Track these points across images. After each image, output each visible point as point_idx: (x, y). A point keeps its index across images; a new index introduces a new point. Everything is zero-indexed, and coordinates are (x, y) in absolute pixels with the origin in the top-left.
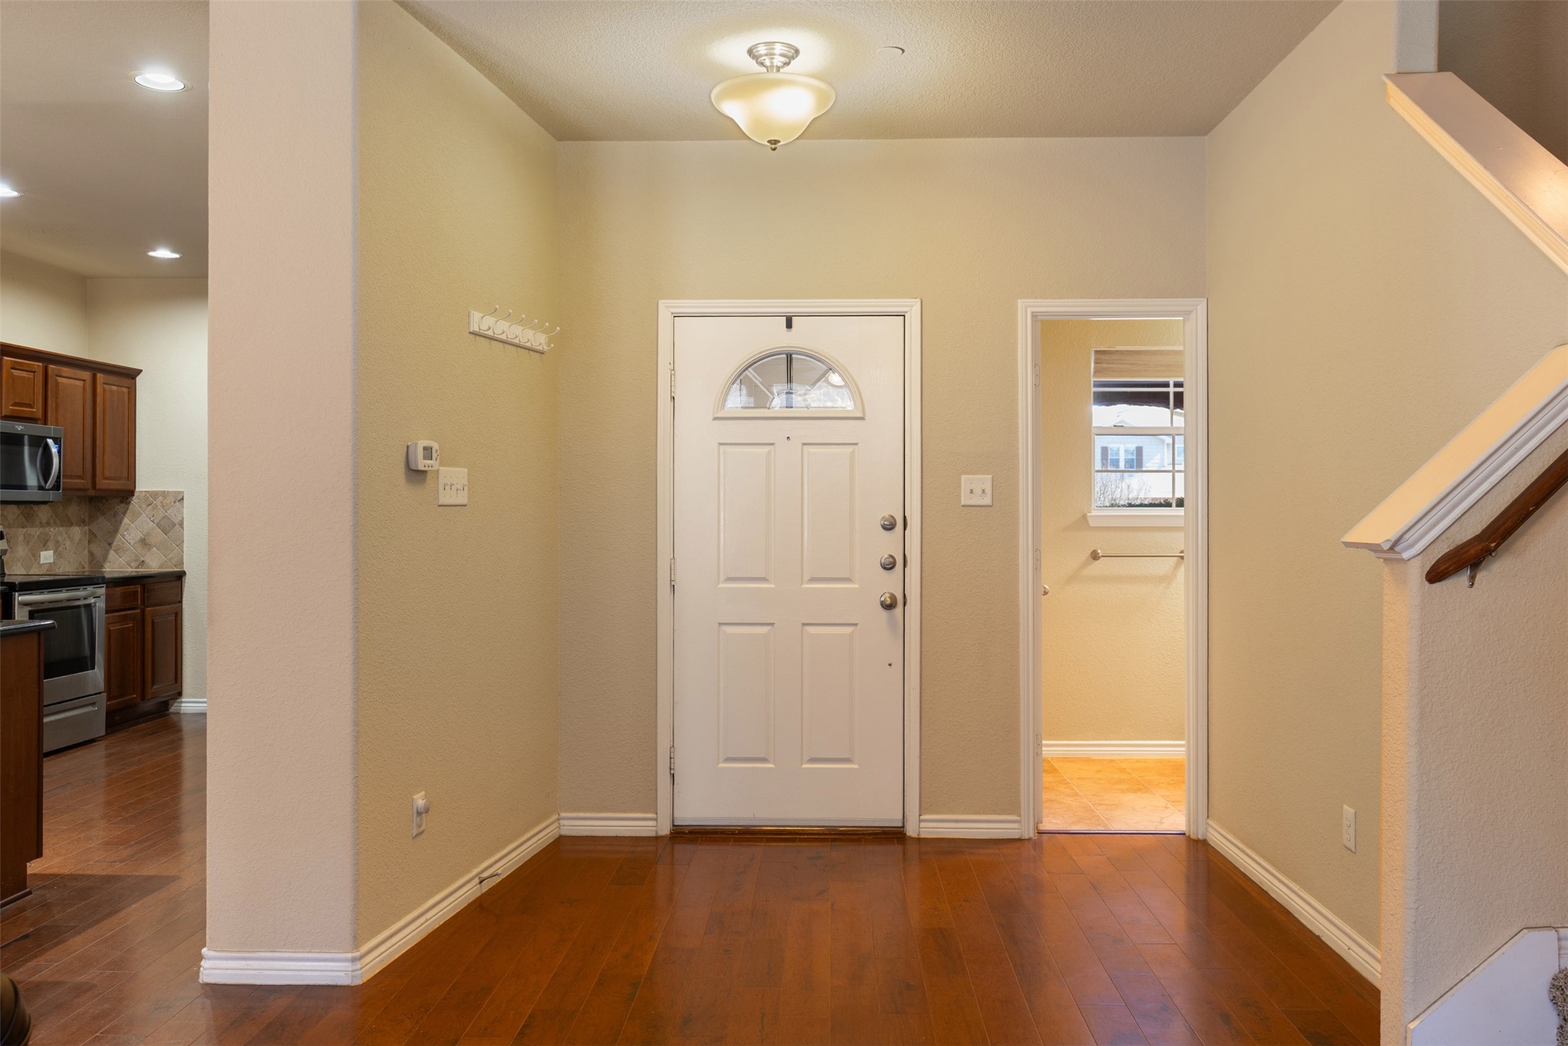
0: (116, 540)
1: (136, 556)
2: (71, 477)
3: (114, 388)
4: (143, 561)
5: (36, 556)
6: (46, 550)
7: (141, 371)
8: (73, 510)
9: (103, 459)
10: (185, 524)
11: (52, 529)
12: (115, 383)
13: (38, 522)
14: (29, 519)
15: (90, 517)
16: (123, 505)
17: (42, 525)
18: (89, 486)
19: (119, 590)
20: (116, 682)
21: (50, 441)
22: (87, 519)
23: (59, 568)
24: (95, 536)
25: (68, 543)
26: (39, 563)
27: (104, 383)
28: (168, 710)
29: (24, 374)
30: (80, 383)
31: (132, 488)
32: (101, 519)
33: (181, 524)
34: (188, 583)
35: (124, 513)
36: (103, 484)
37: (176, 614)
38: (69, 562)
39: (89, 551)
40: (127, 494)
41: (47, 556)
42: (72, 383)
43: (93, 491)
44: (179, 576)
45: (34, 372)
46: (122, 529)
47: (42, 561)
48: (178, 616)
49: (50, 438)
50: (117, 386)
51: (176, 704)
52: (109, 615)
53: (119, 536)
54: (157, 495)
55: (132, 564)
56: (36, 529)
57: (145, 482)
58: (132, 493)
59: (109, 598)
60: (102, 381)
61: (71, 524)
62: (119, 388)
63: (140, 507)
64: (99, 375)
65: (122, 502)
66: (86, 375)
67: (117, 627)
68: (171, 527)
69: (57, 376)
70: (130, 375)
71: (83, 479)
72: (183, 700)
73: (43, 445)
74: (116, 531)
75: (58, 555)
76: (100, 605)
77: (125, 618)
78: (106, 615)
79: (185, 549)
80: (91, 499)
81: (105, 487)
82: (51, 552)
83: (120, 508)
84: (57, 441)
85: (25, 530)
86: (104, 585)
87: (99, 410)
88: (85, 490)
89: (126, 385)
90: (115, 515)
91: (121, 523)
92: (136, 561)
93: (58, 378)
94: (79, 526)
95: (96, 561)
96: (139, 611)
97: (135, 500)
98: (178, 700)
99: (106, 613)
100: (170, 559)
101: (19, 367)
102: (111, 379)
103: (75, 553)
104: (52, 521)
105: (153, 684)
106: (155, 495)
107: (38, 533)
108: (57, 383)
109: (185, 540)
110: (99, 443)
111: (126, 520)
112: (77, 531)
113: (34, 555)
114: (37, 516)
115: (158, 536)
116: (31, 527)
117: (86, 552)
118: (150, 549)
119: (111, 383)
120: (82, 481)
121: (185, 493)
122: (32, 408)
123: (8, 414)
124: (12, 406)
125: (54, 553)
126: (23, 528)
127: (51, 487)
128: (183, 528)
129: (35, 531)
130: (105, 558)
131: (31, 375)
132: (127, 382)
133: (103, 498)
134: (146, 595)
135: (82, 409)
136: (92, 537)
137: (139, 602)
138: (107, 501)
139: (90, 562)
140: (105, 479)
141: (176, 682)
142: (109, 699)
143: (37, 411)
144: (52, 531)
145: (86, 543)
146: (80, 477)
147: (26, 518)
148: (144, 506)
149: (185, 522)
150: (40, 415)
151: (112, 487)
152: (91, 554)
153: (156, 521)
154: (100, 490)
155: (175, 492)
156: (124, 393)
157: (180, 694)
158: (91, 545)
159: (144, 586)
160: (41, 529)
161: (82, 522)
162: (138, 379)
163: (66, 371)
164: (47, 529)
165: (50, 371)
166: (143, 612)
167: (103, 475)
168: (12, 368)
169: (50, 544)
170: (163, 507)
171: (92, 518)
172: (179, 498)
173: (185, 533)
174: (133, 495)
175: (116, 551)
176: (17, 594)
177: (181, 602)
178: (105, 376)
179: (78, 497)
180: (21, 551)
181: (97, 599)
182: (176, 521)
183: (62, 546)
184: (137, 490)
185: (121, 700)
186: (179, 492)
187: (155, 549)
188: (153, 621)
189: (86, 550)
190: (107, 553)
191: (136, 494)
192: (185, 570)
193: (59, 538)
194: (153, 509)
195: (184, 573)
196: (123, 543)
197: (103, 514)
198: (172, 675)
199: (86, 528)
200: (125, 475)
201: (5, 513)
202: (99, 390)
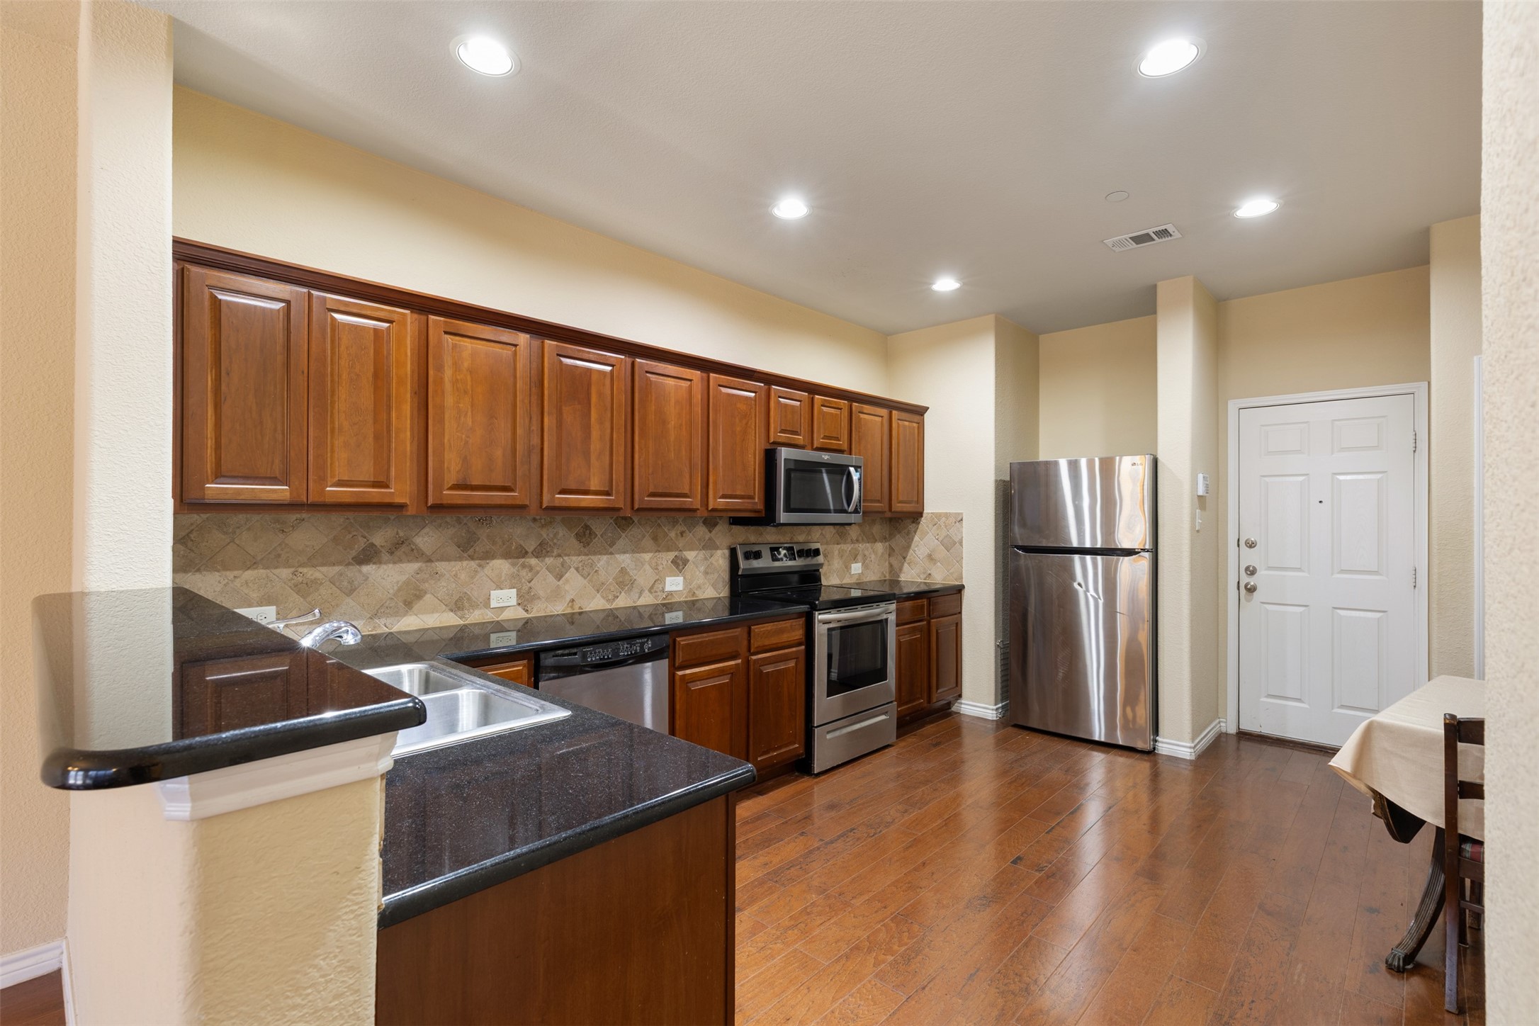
0: (909, 554)
1: (925, 569)
2: (872, 501)
3: (907, 423)
4: (930, 574)
5: (848, 568)
6: (856, 563)
7: (928, 408)
8: (877, 529)
9: (898, 486)
10: (963, 543)
11: (860, 545)
12: (907, 419)
13: (849, 540)
14: (842, 537)
15: (890, 535)
16: (914, 525)
17: (852, 542)
18: (887, 509)
19: (908, 604)
20: (905, 692)
21: (852, 469)
22: (887, 536)
23: (866, 578)
24: (893, 550)
25: (873, 556)
26: (850, 573)
27: (899, 419)
28: (950, 708)
29: (832, 411)
30: (879, 419)
31: (921, 510)
32: (898, 536)
33: (961, 543)
34: (967, 595)
35: (915, 532)
36: (898, 507)
37: (957, 624)
38: (874, 573)
39: (889, 563)
40: (917, 516)
41: (856, 568)
42: (872, 420)
43: (890, 513)
44: (959, 590)
45: (841, 409)
46: (913, 546)
47: (853, 572)
48: (958, 626)
49: (852, 466)
50: (909, 421)
51: (956, 704)
52: (900, 628)
53: (911, 551)
54: (940, 516)
55: (921, 576)
56: (848, 545)
57: (933, 504)
58: (921, 514)
59: (899, 611)
60: (897, 417)
61: (875, 541)
62: (911, 424)
63: (928, 526)
64: (894, 412)
65: (913, 522)
66: (884, 412)
67: (907, 638)
68: (952, 545)
69: (859, 412)
70: (919, 412)
71: (881, 503)
72: (963, 701)
73: (846, 473)
74: (909, 547)
75: (865, 566)
76: (892, 618)
77: (914, 630)
78: (897, 628)
79: (964, 565)
80: (891, 520)
81: (899, 509)
82: (860, 565)
83: (912, 527)
84: (856, 468)
85: (839, 546)
86: (895, 601)
87: (894, 442)
88: (883, 512)
89: (916, 421)
90: (908, 533)
91: (913, 540)
92: (924, 573)
93: (860, 414)
94: (881, 542)
95: (894, 571)
96: (925, 623)
97: (923, 520)
98: (959, 701)
99: (897, 626)
100: (952, 574)
101: (828, 405)
102: (904, 415)
103: (879, 565)
104: (860, 538)
105: (937, 689)
106: (939, 516)
107: (849, 549)
108: (860, 419)
109: (964, 557)
110: (894, 471)
111: (916, 538)
112: (879, 546)
113: (846, 567)
114: (849, 534)
115: (941, 553)
116: (844, 544)
117: (887, 564)
118: (935, 564)
119: (904, 418)
120: (881, 505)
121: (964, 514)
122: (839, 440)
123: (819, 446)
124: (822, 439)
125: (862, 565)
126: (838, 544)
127: (852, 510)
128: (962, 546)
129: (847, 547)
130: (901, 569)
131: (838, 412)
132: (916, 418)
133: (899, 518)
134: (931, 607)
135: (880, 442)
136: (891, 551)
137: (925, 615)
138: (902, 521)
139: (890, 572)
140: (900, 502)
141: (957, 686)
142: (898, 706)
143: (843, 443)
144: (861, 546)
145: (887, 556)
146: (879, 501)
147: (840, 536)
148: (930, 526)
149: (964, 541)
150: (845, 447)
151: (905, 510)
152: (891, 566)
153: (940, 539)
154: (894, 512)
155: (956, 513)
156: (914, 427)
157: (960, 696)
158: (891, 558)
159: (929, 599)
160: (852, 545)
161: (884, 539)
162: (925, 415)
163: (867, 408)
164: (857, 545)
165: (854, 408)
166: (929, 623)
167: (898, 499)
168: (822, 406)
169: (859, 557)
170: (946, 527)
171: (892, 536)
172: (959, 519)
173: (964, 551)
174: (922, 516)
175: (909, 564)
176: (817, 613)
177: (960, 613)
178: (900, 413)
179: (881, 518)
180: (837, 563)
181: (888, 612)
182: (957, 540)
183: (869, 559)
184: (925, 511)
185: (909, 705)
186: (959, 514)
187: (939, 564)
188: (937, 631)
189: (887, 562)
190: (903, 564)
191: (924, 515)
192: (964, 584)
193: (866, 553)
194: (938, 529)
195: (962, 587)
196: (915, 557)
197: (900, 532)
198: (953, 680)
199: (887, 544)
200: (915, 499)
201: (824, 532)
202: (894, 425)
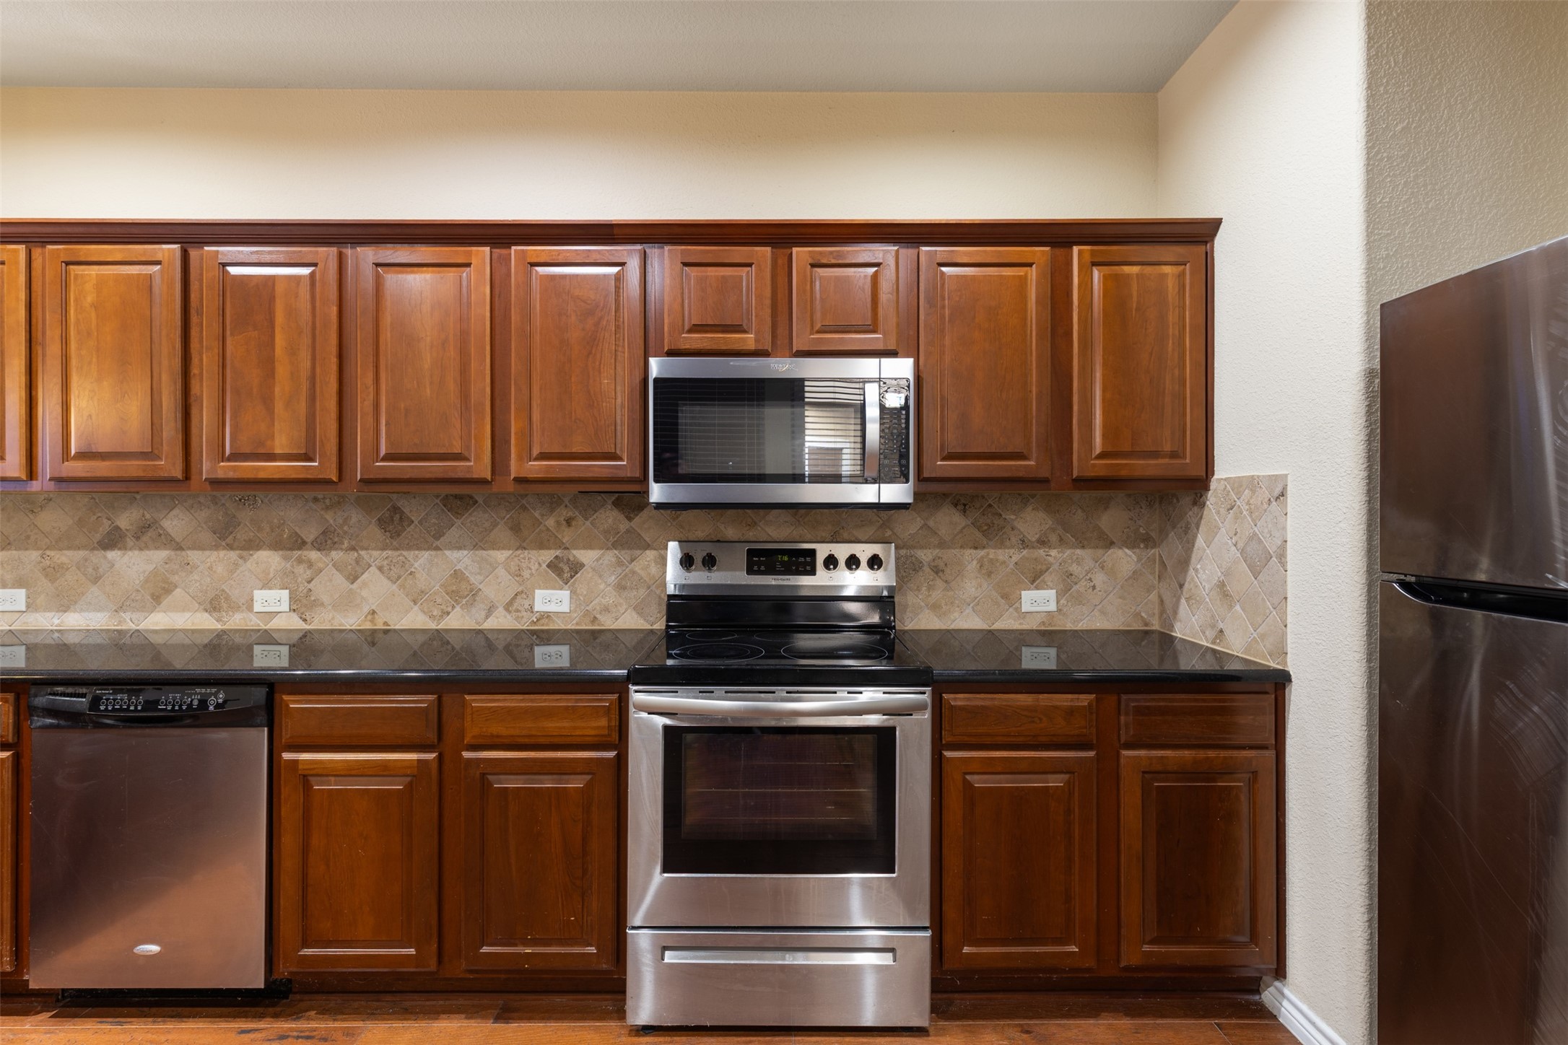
0: (1188, 579)
1: (1214, 617)
4: (1223, 632)
5: (1010, 598)
6: (1037, 588)
10: (1289, 557)
11: (1053, 553)
13: (1014, 539)
14: (990, 533)
15: (1160, 531)
16: (1196, 508)
17: (1024, 544)
22: (1153, 535)
25: (1094, 577)
26: (1018, 610)
28: (1259, 994)
31: (1209, 473)
32: (1172, 534)
33: (1282, 556)
34: (1295, 700)
35: (1198, 526)
37: (1278, 774)
40: (1201, 486)
41: (1040, 599)
44: (1278, 682)
45: (880, 265)
46: (1194, 558)
47: (1026, 607)
53: (1190, 572)
54: (1244, 485)
55: (1210, 633)
56: (1012, 551)
58: (1207, 483)
61: (1111, 544)
63: (1218, 513)
65: (1195, 501)
68: (1266, 561)
74: (1185, 561)
75: (1071, 597)
79: (1288, 617)
82: (1051, 594)
83: (1193, 514)
85: (982, 553)
90: (1187, 529)
91: (1192, 545)
92: (1214, 629)
94: (1132, 546)
97: (1212, 498)
100: (1263, 637)
103: (1119, 596)
104: (1053, 537)
106: (1252, 483)
107: (1015, 559)
109: (1288, 594)
111: (1200, 541)
112: (1125, 557)
113: (1004, 596)
114: (1011, 526)
115: (1243, 579)
116: (995, 547)
117: (1133, 594)
118: (1231, 605)
121: (1291, 480)
125: (1060, 594)
126: (976, 548)
128: (1285, 566)
129: (1009, 556)
130: (1176, 609)
144: (1055, 554)
147: (981, 529)
148: (1223, 511)
149: (1289, 552)
153: (1241, 545)
155: (1273, 476)
160: (1025, 552)
162: (1215, 243)
164: (1040, 552)
169: (1050, 577)
170: (1253, 512)
171: (1162, 534)
172: (1279, 491)
173: (1289, 579)
174: (1209, 488)
175: (1187, 600)
177: (1283, 747)
182: (1274, 549)
183: (1081, 583)
184: (1214, 477)
186: (1279, 478)
187: (1238, 608)
191: (1213, 487)
192: (1290, 667)
193: (1075, 569)
194: (1236, 518)
195: (1286, 676)
196: (1197, 586)
